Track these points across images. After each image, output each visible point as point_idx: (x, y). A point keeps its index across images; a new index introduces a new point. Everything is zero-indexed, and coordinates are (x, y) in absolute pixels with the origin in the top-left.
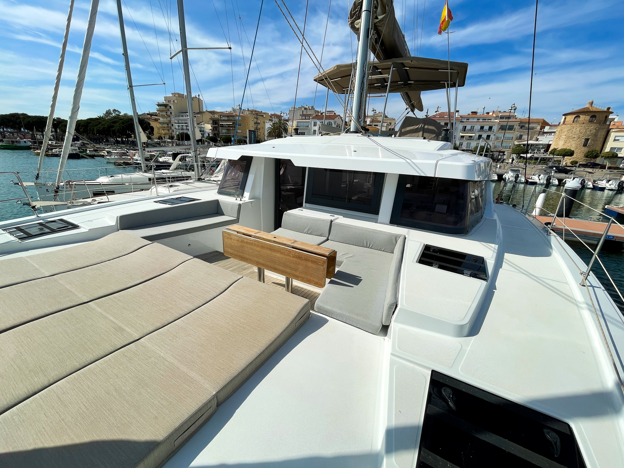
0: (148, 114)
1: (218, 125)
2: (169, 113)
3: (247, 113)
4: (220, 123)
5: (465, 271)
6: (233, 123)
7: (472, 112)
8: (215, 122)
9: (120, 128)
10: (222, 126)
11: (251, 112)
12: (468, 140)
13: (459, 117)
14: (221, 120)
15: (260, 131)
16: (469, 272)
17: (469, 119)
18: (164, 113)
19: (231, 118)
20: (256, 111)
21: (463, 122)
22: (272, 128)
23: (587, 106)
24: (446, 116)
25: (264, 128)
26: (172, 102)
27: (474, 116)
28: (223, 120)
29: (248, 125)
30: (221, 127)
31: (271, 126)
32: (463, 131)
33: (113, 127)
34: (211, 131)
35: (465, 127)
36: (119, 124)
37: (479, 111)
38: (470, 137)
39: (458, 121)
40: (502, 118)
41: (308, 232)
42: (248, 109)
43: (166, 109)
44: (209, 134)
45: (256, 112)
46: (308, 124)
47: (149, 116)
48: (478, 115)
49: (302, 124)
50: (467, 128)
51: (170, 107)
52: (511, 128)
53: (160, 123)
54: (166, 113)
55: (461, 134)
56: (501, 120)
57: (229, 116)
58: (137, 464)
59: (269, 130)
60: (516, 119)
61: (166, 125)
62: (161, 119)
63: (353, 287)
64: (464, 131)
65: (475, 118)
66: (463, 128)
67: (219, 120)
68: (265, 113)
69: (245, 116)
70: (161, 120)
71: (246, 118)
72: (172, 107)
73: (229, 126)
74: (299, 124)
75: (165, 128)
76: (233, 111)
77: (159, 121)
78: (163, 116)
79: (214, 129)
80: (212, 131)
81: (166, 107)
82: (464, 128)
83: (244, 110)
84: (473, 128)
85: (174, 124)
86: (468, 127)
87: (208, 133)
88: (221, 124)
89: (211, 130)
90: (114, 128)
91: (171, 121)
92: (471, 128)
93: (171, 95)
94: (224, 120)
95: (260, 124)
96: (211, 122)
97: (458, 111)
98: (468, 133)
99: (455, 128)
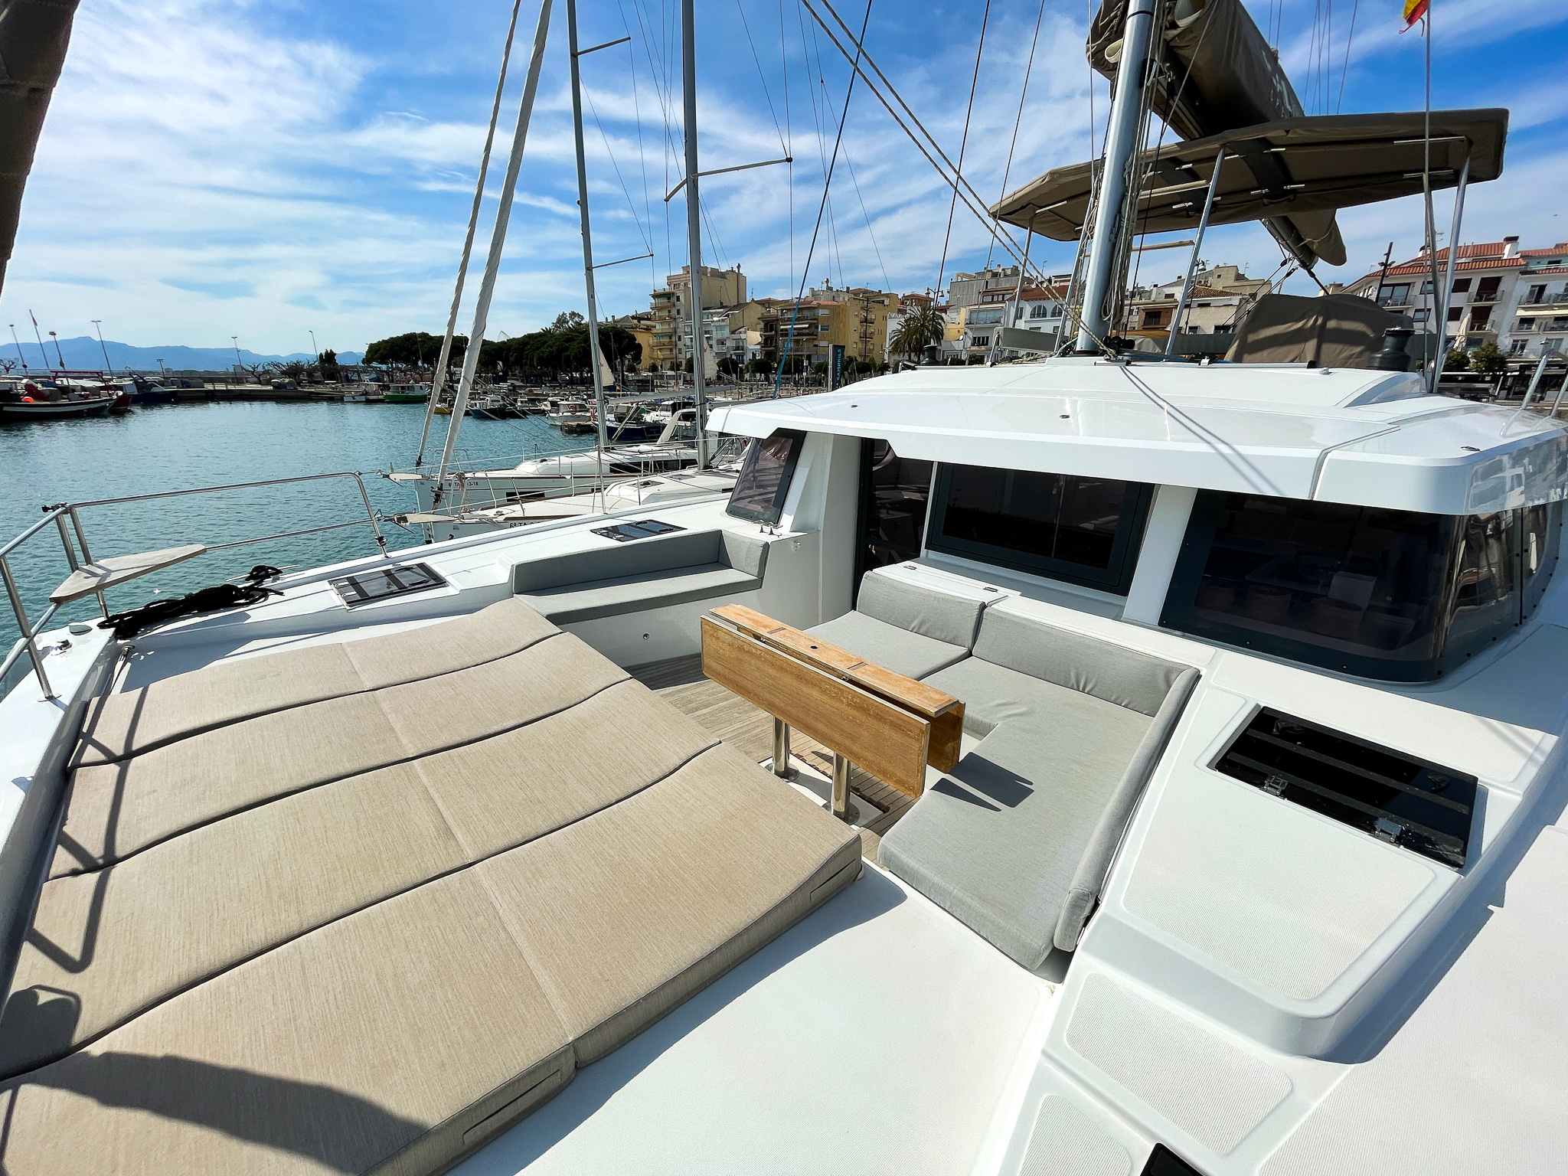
0: (633, 317)
1: (776, 332)
2: (674, 312)
3: (844, 298)
4: (782, 327)
5: (1381, 823)
6: (810, 325)
8: (770, 326)
9: (579, 351)
10: (785, 333)
11: (855, 295)
12: (1552, 329)
13: (1520, 255)
14: (783, 320)
15: (872, 341)
16: (1397, 829)
17: (1558, 262)
18: (665, 313)
19: (806, 313)
20: (865, 292)
21: (1533, 272)
22: (904, 330)
24: (1463, 260)
25: (882, 332)
26: (682, 287)
28: (789, 318)
29: (844, 326)
30: (782, 335)
31: (900, 327)
32: (1529, 302)
33: (566, 349)
34: (759, 347)
35: (1542, 288)
36: (579, 343)
38: (1559, 319)
39: (1508, 270)
41: (919, 628)
42: (848, 288)
43: (669, 304)
44: (754, 355)
45: (866, 295)
46: (998, 315)
47: (636, 321)
49: (982, 315)
50: (1547, 292)
51: (678, 299)
53: (656, 335)
54: (669, 311)
55: (1521, 313)
57: (803, 309)
58: (377, 1166)
59: (894, 337)
61: (667, 340)
62: (657, 327)
63: (998, 810)
64: (1537, 302)
66: (1532, 292)
67: (777, 320)
68: (887, 295)
69: (839, 306)
70: (659, 328)
71: (843, 310)
72: (682, 299)
73: (800, 333)
74: (974, 316)
75: (664, 345)
76: (813, 296)
77: (654, 331)
78: (662, 320)
79: (767, 341)
80: (762, 347)
81: (669, 298)
82: (1538, 295)
83: (837, 290)
85: (682, 335)
86: (1555, 289)
87: (753, 353)
88: (782, 330)
89: (759, 344)
90: (568, 353)
91: (679, 330)
92: (1566, 290)
93: (681, 272)
94: (789, 320)
95: (873, 323)
96: (762, 325)
97: (1513, 239)
98: (1551, 308)
99: (1498, 298)
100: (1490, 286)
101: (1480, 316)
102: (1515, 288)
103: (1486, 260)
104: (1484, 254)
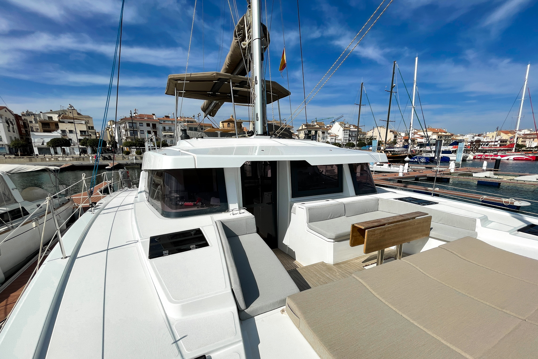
7: (165, 116)
12: (170, 137)
13: (157, 119)
17: (165, 122)
21: (161, 123)
23: (231, 118)
24: (146, 118)
27: (168, 119)
32: (163, 131)
35: (165, 127)
37: (170, 116)
38: (171, 135)
39: (156, 122)
40: (188, 122)
48: (170, 118)
52: (196, 129)
56: (188, 124)
60: (197, 123)
64: (165, 131)
65: (170, 121)
66: (163, 128)
84: (171, 128)
86: (167, 128)
92: (169, 128)
97: (154, 115)
98: (168, 132)
99: (157, 129)
100: (154, 126)
101: (156, 133)
102: (160, 127)
103: (151, 119)
104: (150, 117)
